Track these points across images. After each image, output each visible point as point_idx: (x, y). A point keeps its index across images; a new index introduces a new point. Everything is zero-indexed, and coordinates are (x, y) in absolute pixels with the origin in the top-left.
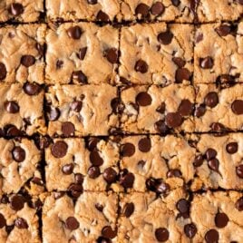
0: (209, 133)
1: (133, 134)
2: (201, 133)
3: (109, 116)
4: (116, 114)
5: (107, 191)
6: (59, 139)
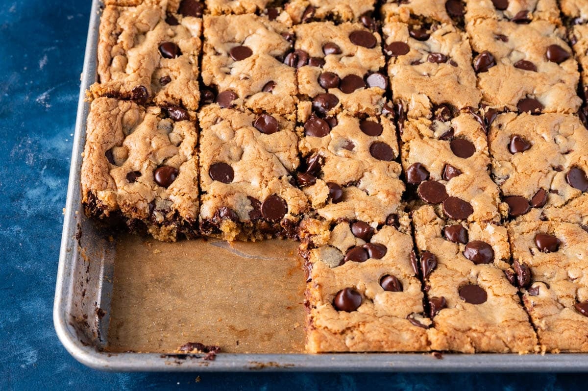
0: (416, 247)
4: (433, 109)
5: (299, 95)
6: (379, 40)
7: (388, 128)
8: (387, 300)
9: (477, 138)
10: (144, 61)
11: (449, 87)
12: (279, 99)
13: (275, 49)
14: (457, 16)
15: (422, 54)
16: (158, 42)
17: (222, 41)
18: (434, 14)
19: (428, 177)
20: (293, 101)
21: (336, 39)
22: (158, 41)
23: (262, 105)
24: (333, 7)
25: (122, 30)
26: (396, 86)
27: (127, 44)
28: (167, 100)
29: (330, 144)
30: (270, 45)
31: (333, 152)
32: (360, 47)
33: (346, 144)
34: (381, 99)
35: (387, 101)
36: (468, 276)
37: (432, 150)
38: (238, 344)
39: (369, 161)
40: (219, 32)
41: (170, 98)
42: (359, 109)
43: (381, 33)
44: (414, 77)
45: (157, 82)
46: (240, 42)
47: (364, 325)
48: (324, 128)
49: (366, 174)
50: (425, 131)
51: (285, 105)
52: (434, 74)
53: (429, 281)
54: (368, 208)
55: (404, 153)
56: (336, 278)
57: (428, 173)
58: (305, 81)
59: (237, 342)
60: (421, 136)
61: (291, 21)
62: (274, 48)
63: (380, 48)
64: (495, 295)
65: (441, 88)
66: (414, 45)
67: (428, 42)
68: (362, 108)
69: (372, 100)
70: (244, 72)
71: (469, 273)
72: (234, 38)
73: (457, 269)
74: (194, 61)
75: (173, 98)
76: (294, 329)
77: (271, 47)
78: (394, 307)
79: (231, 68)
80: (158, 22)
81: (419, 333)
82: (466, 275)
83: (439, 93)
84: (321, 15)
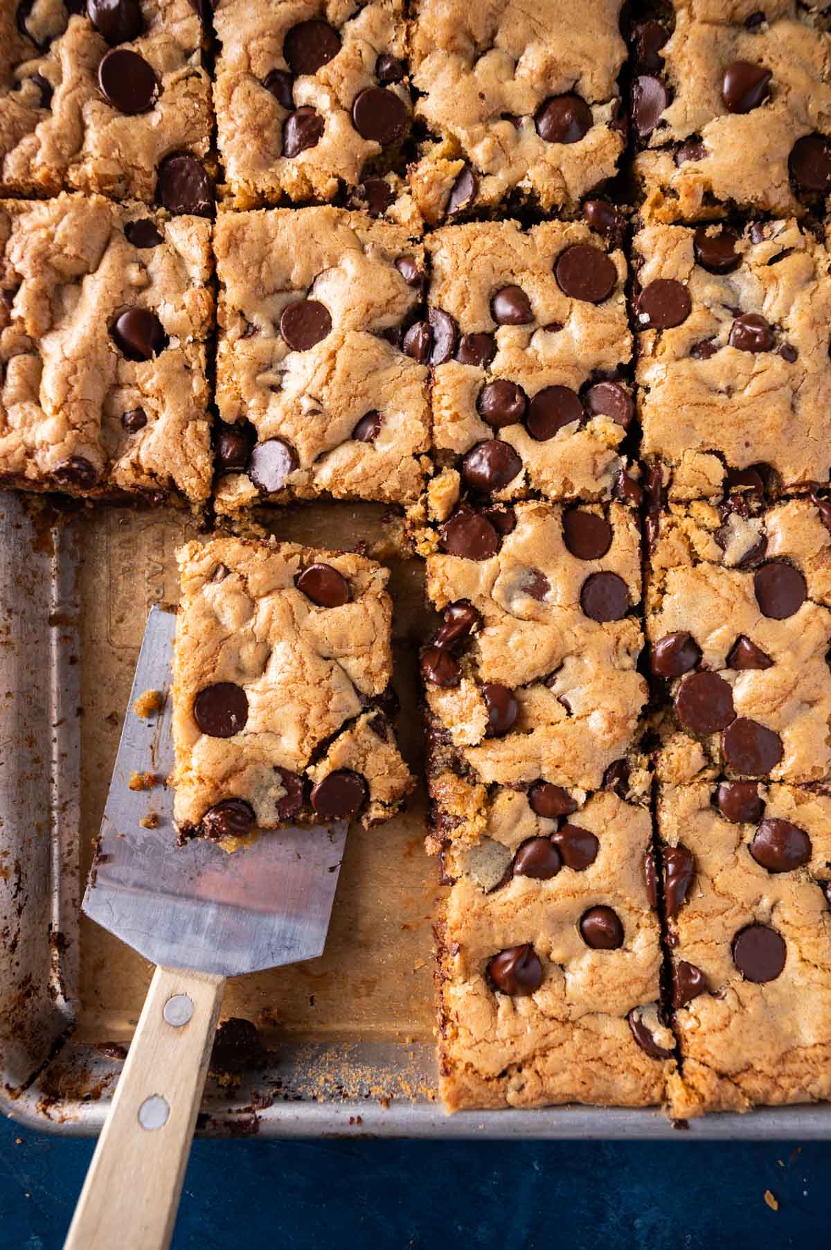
0: (656, 839)
1: (646, 550)
2: (654, 808)
3: (720, 455)
4: (727, 483)
5: (432, 453)
6: (622, 272)
7: (625, 534)
8: (592, 981)
9: (817, 568)
10: (77, 381)
11: (772, 428)
12: (390, 466)
13: (382, 314)
14: (811, 191)
15: (719, 321)
16: (105, 316)
17: (260, 293)
18: (760, 195)
19: (700, 660)
20: (419, 470)
21: (525, 275)
22: (106, 310)
23: (351, 484)
24: (519, 173)
25: (19, 278)
26: (652, 424)
27: (35, 325)
28: (138, 482)
29: (497, 582)
30: (370, 305)
31: (503, 604)
32: (577, 303)
33: (532, 580)
34: (615, 460)
35: (630, 464)
36: (754, 908)
37: (716, 601)
38: (312, 1004)
39: (578, 630)
40: (251, 270)
41: (143, 477)
42: (563, 493)
43: (630, 253)
44: (694, 398)
45: (117, 424)
46: (302, 289)
47: (544, 1056)
48: (487, 539)
49: (570, 663)
50: (706, 548)
51: (402, 481)
52: (740, 387)
53: (676, 923)
54: (568, 757)
55: (653, 598)
56: (496, 927)
57: (700, 652)
58: (447, 414)
59: (312, 999)
60: (696, 562)
61: (420, 223)
62: (379, 311)
63: (622, 299)
64: (803, 960)
65: (753, 431)
66: (705, 290)
67: (735, 277)
68: (572, 490)
69: (595, 465)
70: (309, 390)
71: (758, 903)
72: (288, 280)
73: (735, 895)
74: (198, 359)
75: (152, 474)
76: (415, 971)
77: (371, 311)
78: (604, 998)
79: (283, 372)
80: (107, 245)
81: (650, 1079)
82: (750, 908)
83: (747, 445)
84: (491, 200)
